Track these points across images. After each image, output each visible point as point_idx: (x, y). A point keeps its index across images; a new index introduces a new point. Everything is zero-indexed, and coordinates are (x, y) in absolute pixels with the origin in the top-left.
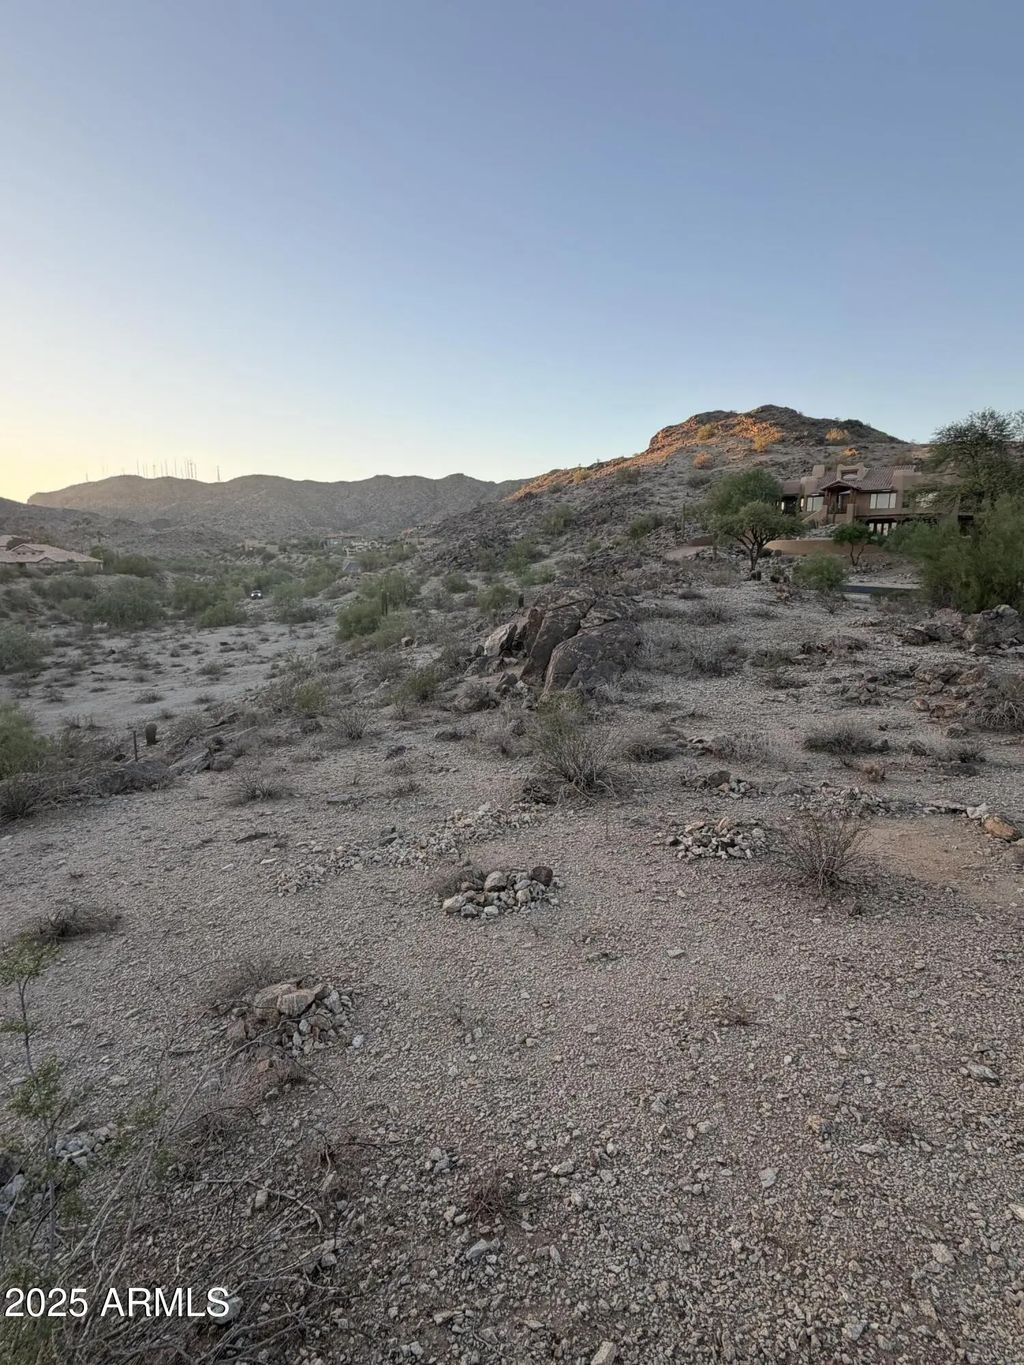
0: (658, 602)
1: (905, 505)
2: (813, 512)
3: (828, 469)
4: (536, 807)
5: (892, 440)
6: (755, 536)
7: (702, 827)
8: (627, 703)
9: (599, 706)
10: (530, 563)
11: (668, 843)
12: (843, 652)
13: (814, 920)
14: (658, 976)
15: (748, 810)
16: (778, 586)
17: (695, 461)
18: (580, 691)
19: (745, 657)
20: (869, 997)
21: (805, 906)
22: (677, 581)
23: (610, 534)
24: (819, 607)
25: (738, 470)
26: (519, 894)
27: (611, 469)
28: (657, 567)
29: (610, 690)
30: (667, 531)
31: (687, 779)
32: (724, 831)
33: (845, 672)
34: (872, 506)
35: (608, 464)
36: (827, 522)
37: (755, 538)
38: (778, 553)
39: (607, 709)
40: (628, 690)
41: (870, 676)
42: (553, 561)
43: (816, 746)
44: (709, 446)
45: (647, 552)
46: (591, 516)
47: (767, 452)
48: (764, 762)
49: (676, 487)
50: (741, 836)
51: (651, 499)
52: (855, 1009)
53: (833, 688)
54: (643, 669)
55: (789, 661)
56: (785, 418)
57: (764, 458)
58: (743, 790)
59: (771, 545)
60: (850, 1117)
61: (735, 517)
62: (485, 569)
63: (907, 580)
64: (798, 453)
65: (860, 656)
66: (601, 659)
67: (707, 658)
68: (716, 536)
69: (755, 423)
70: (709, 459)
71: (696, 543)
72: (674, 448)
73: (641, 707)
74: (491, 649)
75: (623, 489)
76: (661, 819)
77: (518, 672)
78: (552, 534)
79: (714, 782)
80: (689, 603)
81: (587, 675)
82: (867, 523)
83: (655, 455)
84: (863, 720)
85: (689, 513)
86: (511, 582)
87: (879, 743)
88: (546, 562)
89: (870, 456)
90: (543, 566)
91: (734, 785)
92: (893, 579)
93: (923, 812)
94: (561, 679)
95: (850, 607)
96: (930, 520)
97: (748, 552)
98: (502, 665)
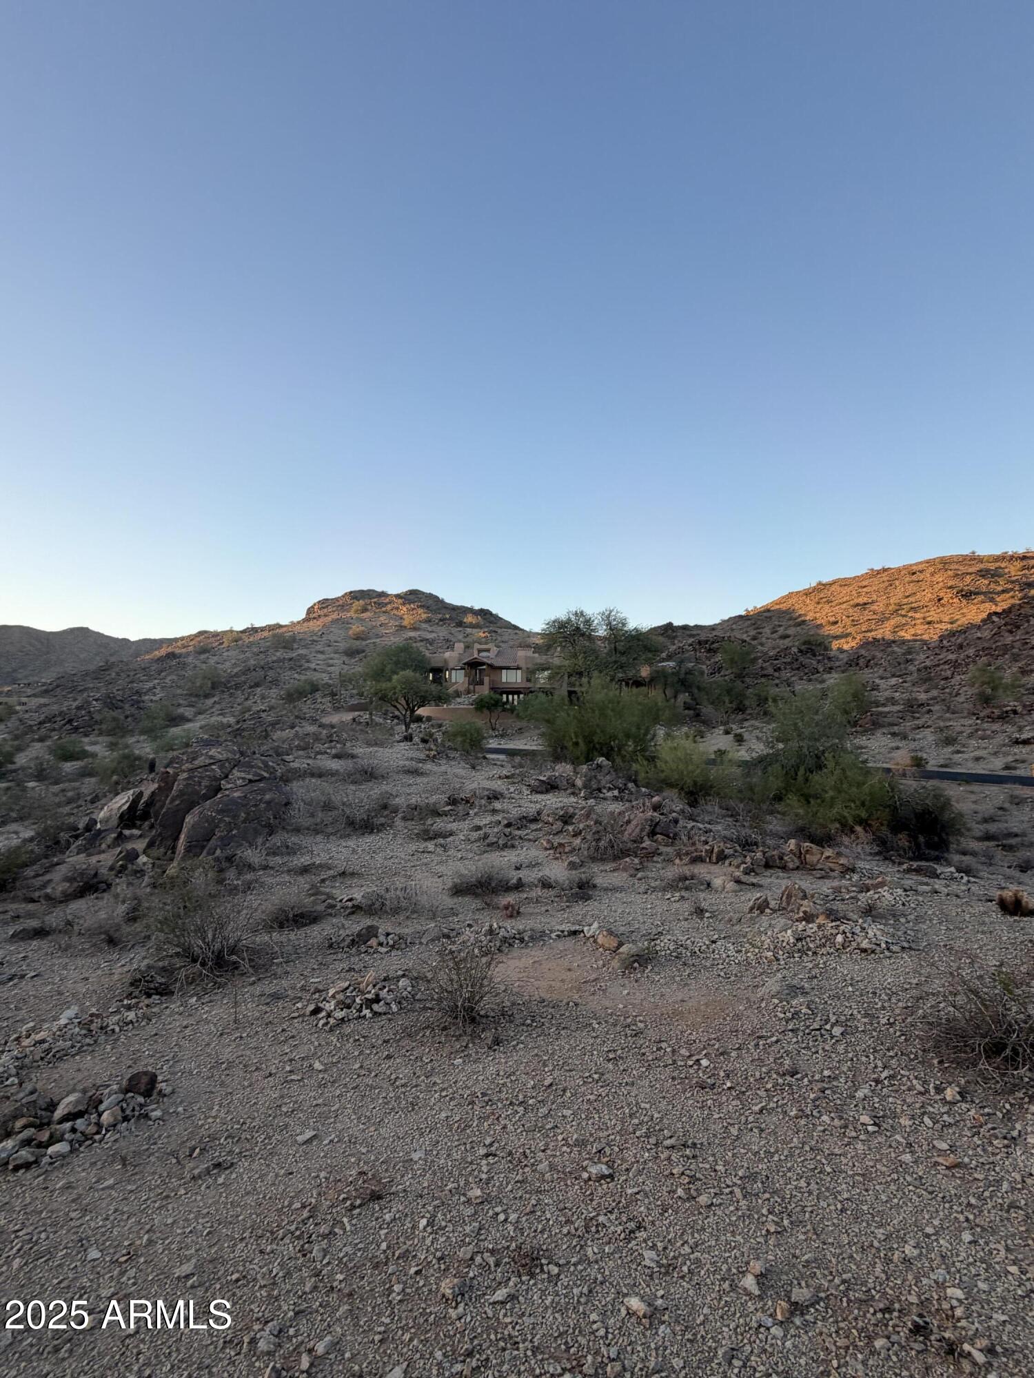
0: (309, 761)
1: (529, 680)
2: (456, 683)
3: (467, 647)
4: (147, 1001)
5: (516, 628)
6: (407, 702)
7: (347, 988)
8: (272, 868)
9: (240, 874)
10: (168, 726)
11: (308, 1013)
12: (483, 802)
13: (455, 1062)
14: (282, 1172)
15: (395, 963)
16: (427, 746)
17: (351, 632)
18: (217, 860)
19: (396, 811)
20: (505, 1127)
21: (447, 1050)
22: (331, 741)
23: (263, 697)
24: (463, 764)
25: (390, 643)
26: (105, 1115)
27: (266, 634)
28: (312, 729)
29: (252, 855)
30: (325, 696)
31: (334, 940)
32: (369, 988)
33: (486, 820)
34: (504, 680)
35: (262, 629)
36: (468, 692)
37: (408, 704)
38: (429, 719)
39: (249, 877)
40: (275, 854)
41: (506, 822)
42: (198, 725)
43: (461, 891)
44: (362, 620)
45: (302, 716)
46: (243, 678)
47: (415, 629)
48: (414, 912)
49: (332, 655)
50: (387, 989)
51: (306, 665)
52: (491, 1145)
53: (475, 835)
54: (293, 830)
55: (436, 813)
56: (430, 602)
57: (412, 634)
58: (391, 942)
59: (421, 712)
60: (485, 1266)
61: (389, 685)
62: (110, 733)
63: (535, 743)
64: (442, 632)
65: (497, 805)
66: (244, 822)
67: (360, 815)
68: (371, 702)
69: (404, 604)
70: (363, 631)
71: (353, 708)
72: (329, 619)
73: (289, 871)
74: (106, 821)
75: (278, 654)
76: (303, 989)
77: (140, 845)
78: (197, 696)
79: (361, 940)
80: (341, 762)
81: (225, 842)
82: (501, 694)
83: (311, 623)
84: (502, 862)
85: (345, 680)
86: (144, 748)
87: (514, 881)
88: (188, 726)
89: (499, 638)
90: (184, 730)
91: (382, 938)
92: (524, 741)
93: (551, 938)
94: (195, 848)
95: (488, 764)
96: (547, 692)
97: (402, 718)
98: (120, 838)
